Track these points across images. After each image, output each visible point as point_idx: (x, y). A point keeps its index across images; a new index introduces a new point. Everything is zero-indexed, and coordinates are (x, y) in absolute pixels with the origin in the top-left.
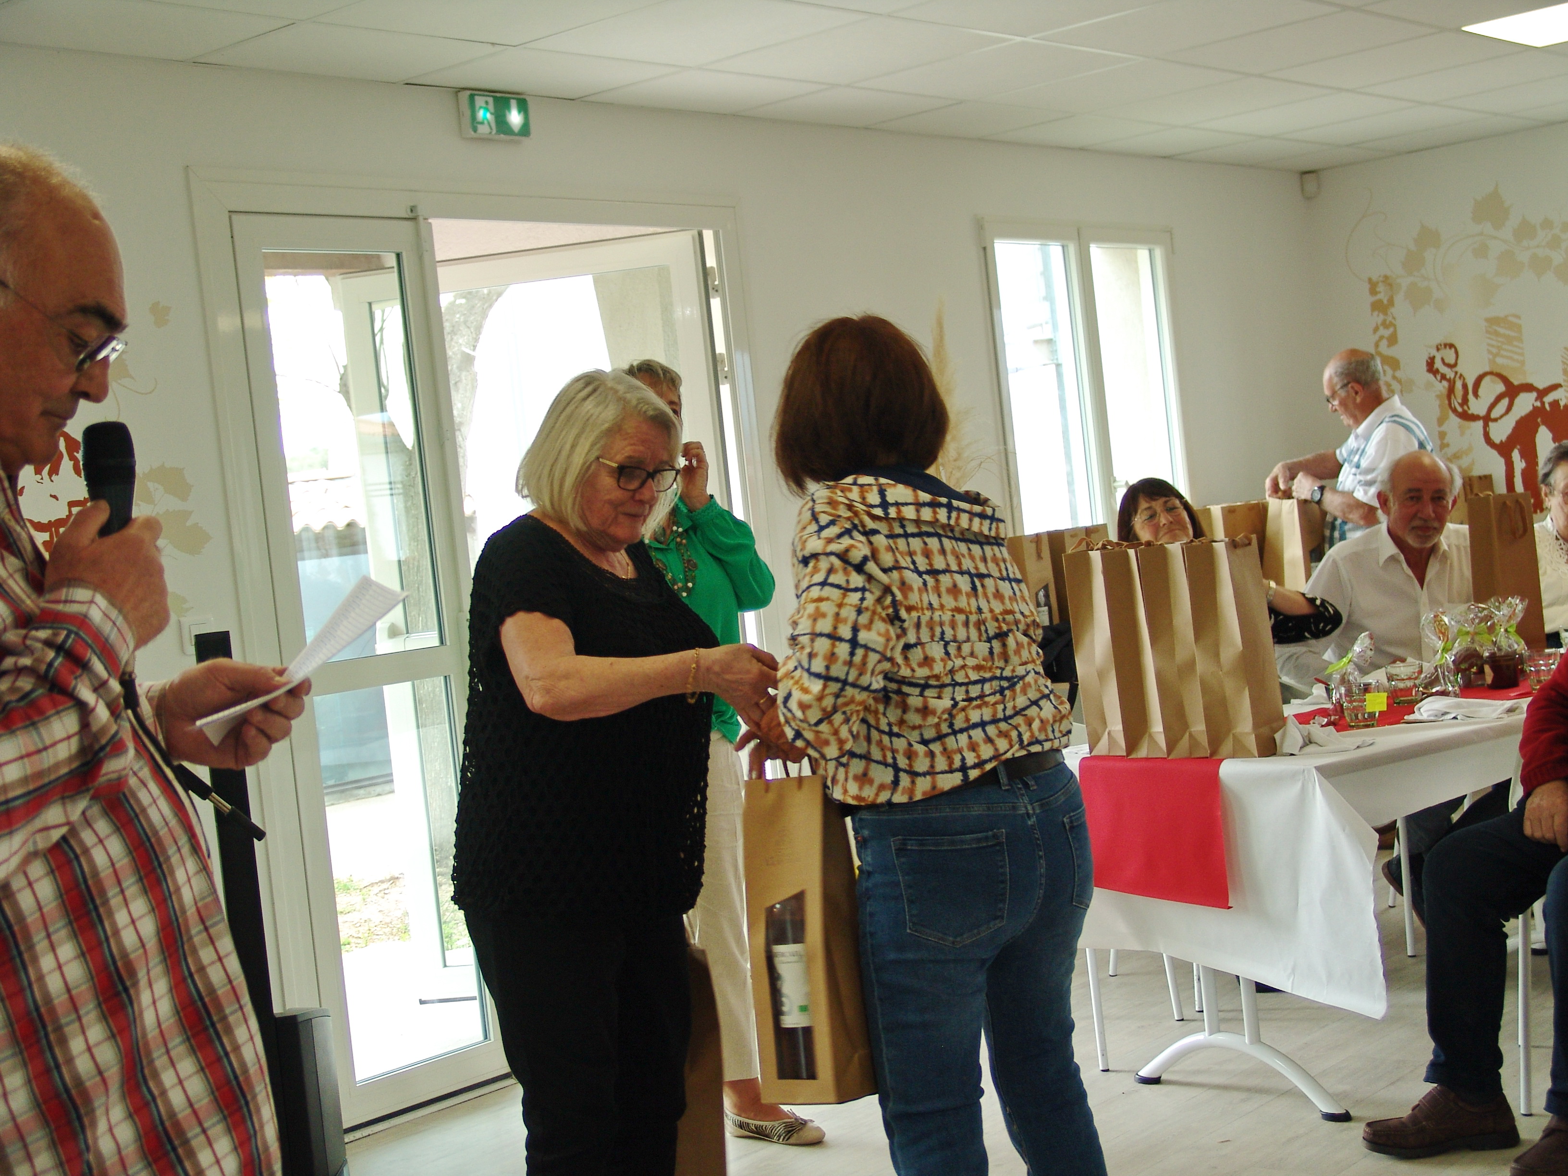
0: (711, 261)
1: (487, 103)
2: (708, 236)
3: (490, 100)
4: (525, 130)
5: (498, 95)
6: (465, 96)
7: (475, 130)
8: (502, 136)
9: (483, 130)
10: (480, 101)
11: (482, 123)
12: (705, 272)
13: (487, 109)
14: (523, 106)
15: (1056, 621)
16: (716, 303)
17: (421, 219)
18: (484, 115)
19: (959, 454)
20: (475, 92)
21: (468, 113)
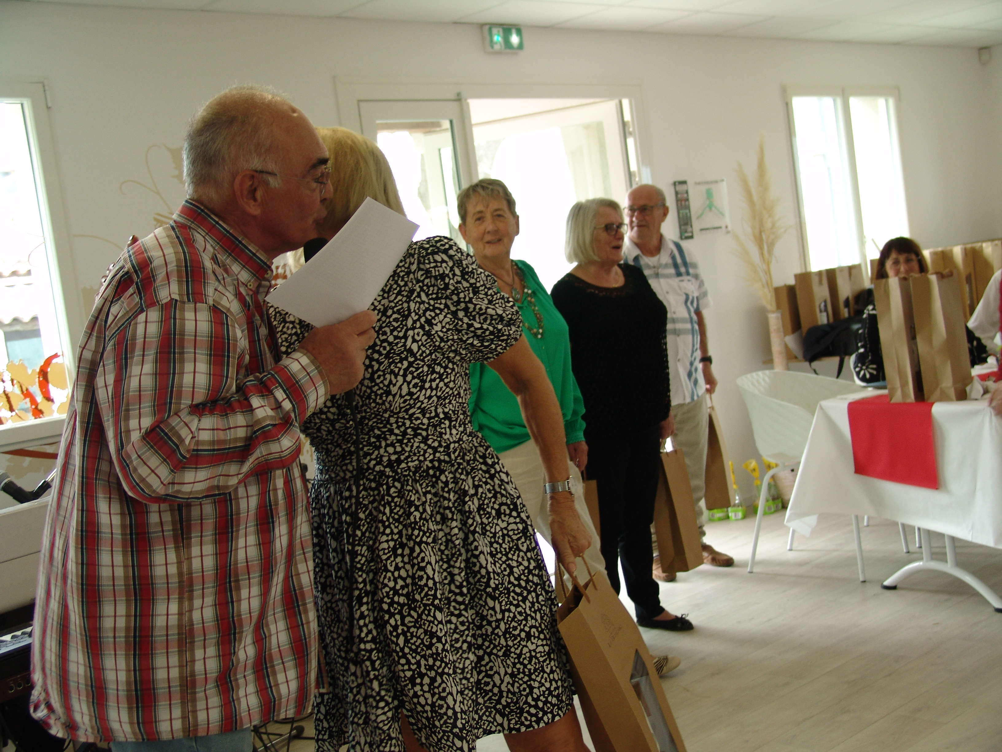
0: (627, 117)
1: (499, 32)
2: (626, 103)
3: (501, 30)
4: (521, 46)
5: (505, 27)
6: (486, 28)
7: (492, 47)
8: (508, 51)
9: (497, 47)
10: (495, 31)
11: (496, 43)
12: (624, 124)
13: (499, 35)
14: (519, 32)
15: (831, 320)
16: (630, 141)
17: (463, 100)
18: (498, 38)
19: (773, 225)
20: (492, 26)
21: (488, 38)
